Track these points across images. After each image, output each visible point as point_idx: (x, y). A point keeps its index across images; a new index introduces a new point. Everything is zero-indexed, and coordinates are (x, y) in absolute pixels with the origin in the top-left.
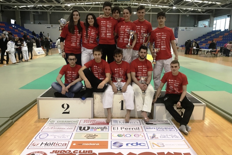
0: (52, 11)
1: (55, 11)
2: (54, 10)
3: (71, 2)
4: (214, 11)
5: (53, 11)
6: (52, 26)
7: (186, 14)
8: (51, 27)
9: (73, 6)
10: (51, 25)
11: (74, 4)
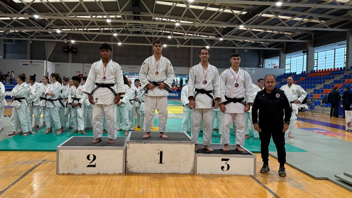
0: (33, 39)
1: (38, 40)
2: (37, 38)
3: (64, 27)
4: (285, 45)
5: (35, 39)
6: (31, 62)
7: (243, 48)
8: (29, 63)
9: (68, 32)
10: (29, 61)
11: (70, 29)
